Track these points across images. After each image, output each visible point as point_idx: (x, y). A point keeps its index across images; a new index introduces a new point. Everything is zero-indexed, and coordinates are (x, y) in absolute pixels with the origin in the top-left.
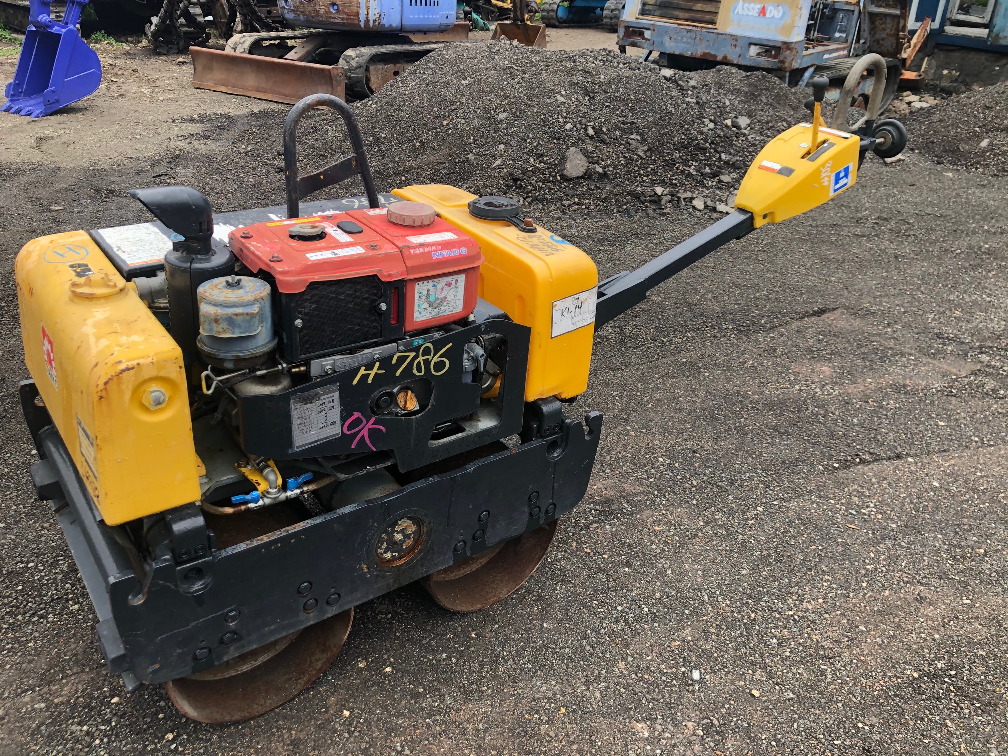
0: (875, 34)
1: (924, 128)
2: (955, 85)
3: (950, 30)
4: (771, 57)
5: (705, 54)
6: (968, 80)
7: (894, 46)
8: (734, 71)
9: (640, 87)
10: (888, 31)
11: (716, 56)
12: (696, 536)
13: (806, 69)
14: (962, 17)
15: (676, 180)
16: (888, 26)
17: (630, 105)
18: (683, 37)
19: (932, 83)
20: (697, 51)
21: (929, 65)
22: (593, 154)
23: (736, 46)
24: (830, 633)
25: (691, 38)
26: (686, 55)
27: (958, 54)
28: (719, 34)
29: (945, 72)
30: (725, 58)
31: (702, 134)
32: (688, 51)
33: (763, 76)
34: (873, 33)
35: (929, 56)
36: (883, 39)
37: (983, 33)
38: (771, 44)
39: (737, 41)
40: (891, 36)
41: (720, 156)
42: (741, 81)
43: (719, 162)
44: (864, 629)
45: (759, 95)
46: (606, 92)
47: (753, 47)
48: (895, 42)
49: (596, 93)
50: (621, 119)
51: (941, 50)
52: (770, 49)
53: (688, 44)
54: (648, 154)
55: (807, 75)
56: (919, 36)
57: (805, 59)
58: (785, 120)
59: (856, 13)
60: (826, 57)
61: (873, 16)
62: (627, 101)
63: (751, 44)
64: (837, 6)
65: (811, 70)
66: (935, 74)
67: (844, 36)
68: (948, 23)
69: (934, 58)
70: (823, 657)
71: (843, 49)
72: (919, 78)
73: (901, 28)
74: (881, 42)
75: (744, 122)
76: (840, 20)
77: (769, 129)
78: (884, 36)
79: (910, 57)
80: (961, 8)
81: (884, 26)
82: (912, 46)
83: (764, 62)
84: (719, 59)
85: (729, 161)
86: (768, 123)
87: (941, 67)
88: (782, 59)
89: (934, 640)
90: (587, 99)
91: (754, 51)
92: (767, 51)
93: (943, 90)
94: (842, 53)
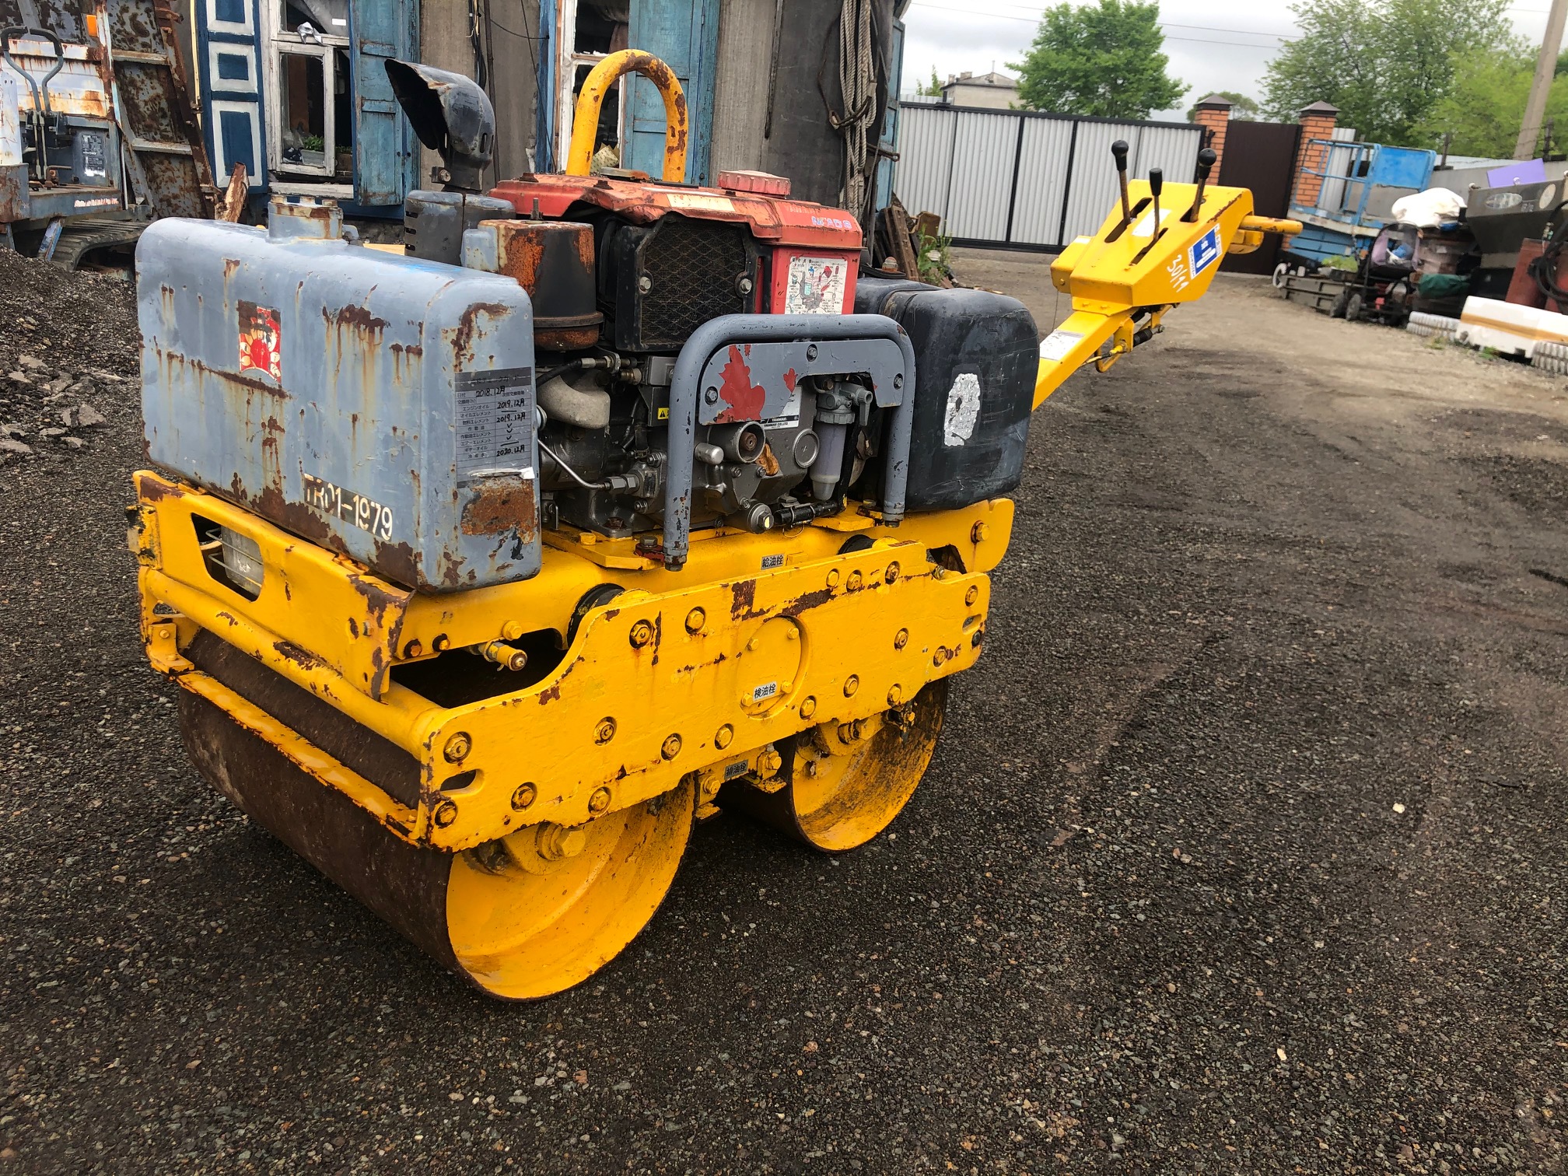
0: (159, 187)
3: (278, 186)
10: (180, 182)
13: (45, 223)
14: (292, 168)
16: (177, 174)
34: (154, 186)
36: (175, 197)
40: (188, 190)
48: (198, 200)
55: (51, 234)
56: (234, 192)
57: (38, 203)
59: (113, 132)
60: (79, 204)
61: (142, 155)
64: (72, 122)
65: (56, 227)
67: (103, 174)
68: (273, 177)
71: (110, 195)
73: (200, 176)
74: (173, 202)
76: (86, 146)
78: (176, 191)
80: (286, 154)
81: (169, 173)
82: (227, 205)
94: (108, 201)
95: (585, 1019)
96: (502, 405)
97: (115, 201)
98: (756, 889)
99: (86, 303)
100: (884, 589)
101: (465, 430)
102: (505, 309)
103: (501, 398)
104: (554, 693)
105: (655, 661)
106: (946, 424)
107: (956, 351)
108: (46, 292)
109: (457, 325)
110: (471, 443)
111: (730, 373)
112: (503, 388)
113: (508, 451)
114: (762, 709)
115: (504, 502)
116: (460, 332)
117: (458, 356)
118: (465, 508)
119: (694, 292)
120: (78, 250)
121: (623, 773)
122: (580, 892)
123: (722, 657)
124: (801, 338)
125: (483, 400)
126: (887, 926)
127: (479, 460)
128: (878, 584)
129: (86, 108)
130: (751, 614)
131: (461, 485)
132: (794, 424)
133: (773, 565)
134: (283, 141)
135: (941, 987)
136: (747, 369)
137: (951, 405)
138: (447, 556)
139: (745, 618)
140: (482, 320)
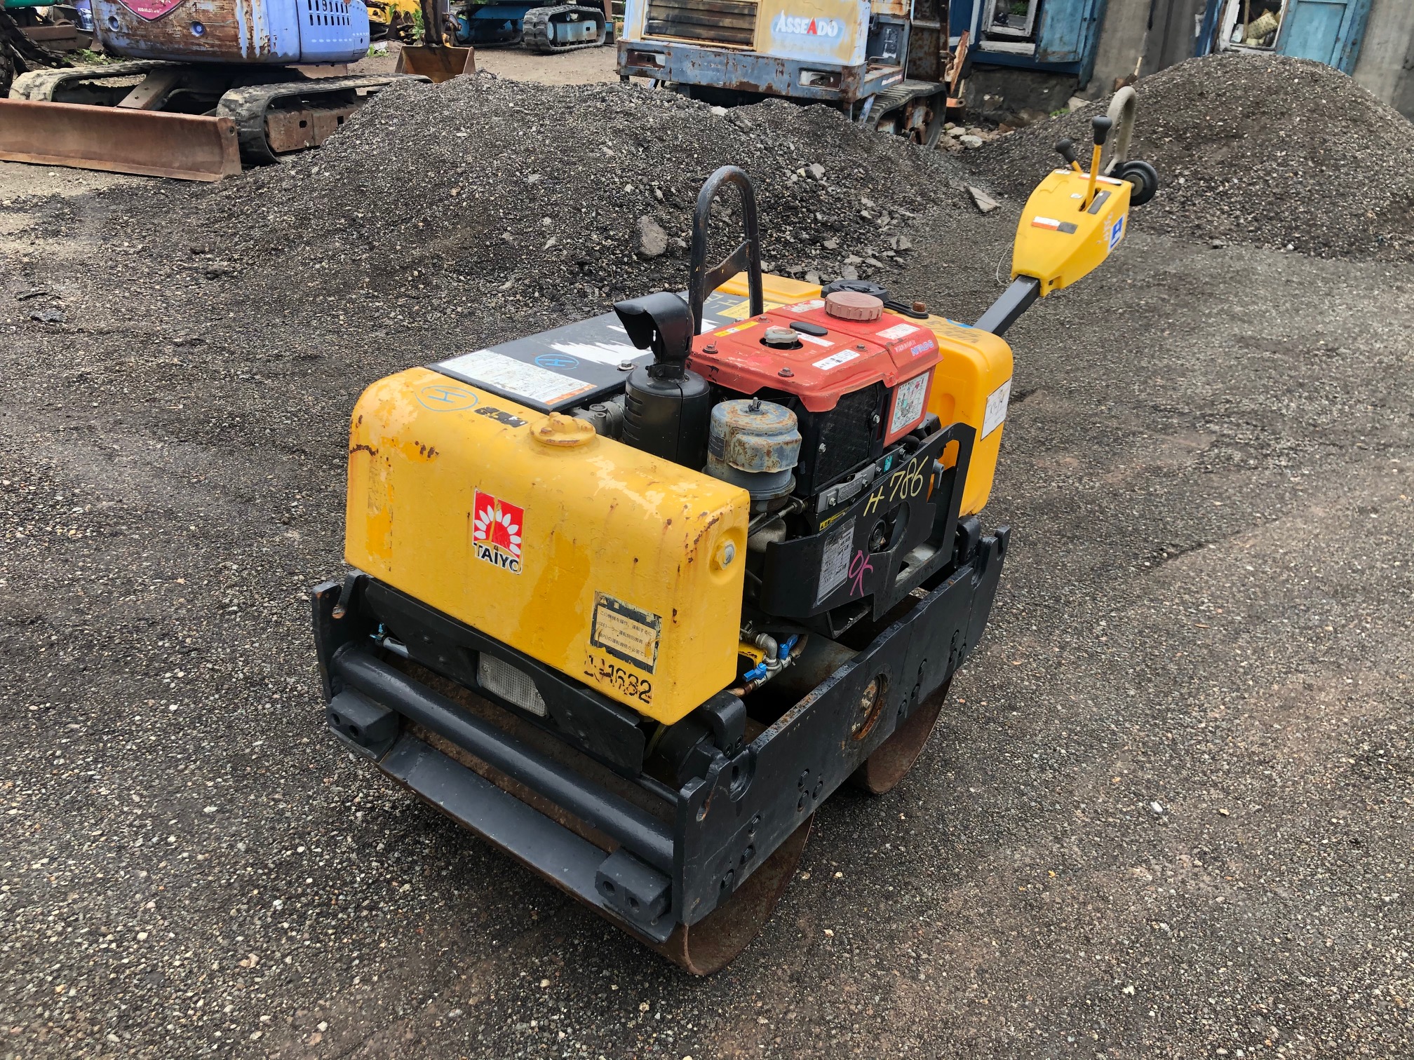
1: (1005, 167)
2: (1000, 112)
3: (987, 45)
4: (829, 85)
5: (741, 83)
6: (1014, 106)
7: (934, 66)
8: (786, 105)
9: (702, 131)
10: (926, 48)
11: (757, 86)
12: (1060, 664)
13: (865, 100)
14: (998, 30)
15: (774, 250)
16: (925, 42)
17: (696, 156)
18: (709, 62)
19: (972, 111)
20: (731, 79)
21: (967, 89)
22: (669, 223)
23: (782, 72)
24: (1251, 738)
25: (721, 63)
26: (716, 85)
27: (998, 75)
28: (758, 57)
29: (987, 97)
30: (770, 87)
31: (787, 189)
32: (718, 80)
33: (823, 109)
35: (965, 78)
36: (920, 59)
37: (1029, 48)
38: (828, 69)
39: (783, 65)
40: (930, 54)
41: (815, 216)
42: (798, 117)
43: (815, 224)
44: (1279, 727)
45: (823, 135)
46: (662, 140)
47: (804, 74)
48: (935, 62)
49: (649, 142)
50: (689, 174)
51: (979, 71)
52: (826, 75)
53: (718, 70)
54: (734, 218)
55: (867, 106)
56: (960, 54)
57: (865, 87)
58: (860, 165)
59: (907, 28)
60: (884, 83)
62: (690, 150)
63: (802, 69)
64: (882, 20)
65: (871, 100)
66: (975, 99)
67: (894, 56)
68: (983, 36)
69: (971, 80)
70: (1260, 763)
71: (897, 73)
72: (960, 106)
73: (940, 44)
74: (918, 62)
75: (817, 170)
76: (887, 36)
77: (846, 178)
78: (921, 54)
79: (953, 80)
80: (996, 18)
81: (920, 42)
82: (954, 66)
83: (820, 91)
84: (762, 89)
85: (827, 221)
86: (842, 170)
87: (981, 91)
88: (843, 87)
89: (1345, 724)
90: (641, 150)
91: (806, 78)
92: (822, 78)
93: (987, 119)
94: (897, 78)
97: (900, 77)
99: (889, 159)
108: (868, 151)
120: (878, 114)
129: (893, 9)
134: (997, 7)
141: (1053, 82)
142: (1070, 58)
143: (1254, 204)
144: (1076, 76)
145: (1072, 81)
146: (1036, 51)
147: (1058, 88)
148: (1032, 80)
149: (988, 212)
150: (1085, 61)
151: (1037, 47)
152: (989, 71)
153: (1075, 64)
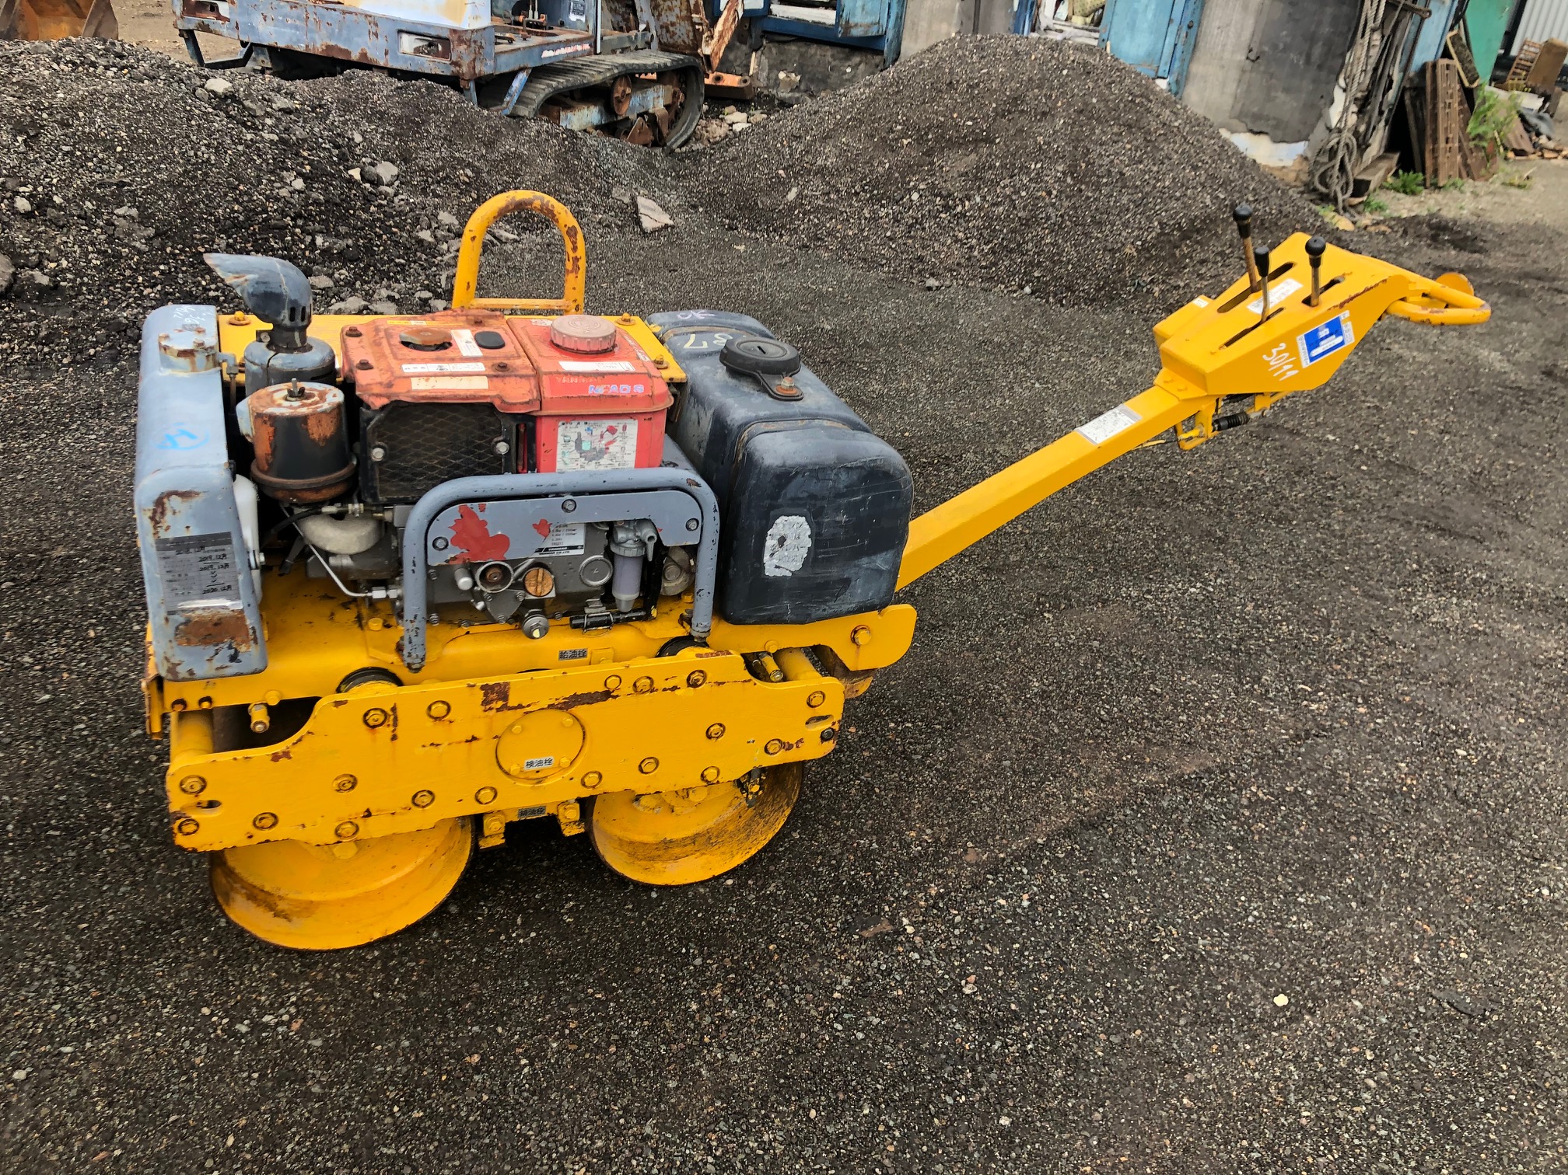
0: (660, 15)
2: (796, 94)
3: (780, 11)
4: (437, 54)
5: (328, 47)
6: (813, 87)
7: (691, 35)
8: (376, 80)
10: (677, 11)
11: (348, 52)
13: (512, 75)
16: (675, 3)
18: (285, 16)
19: (766, 92)
20: (314, 42)
21: (760, 63)
22: (27, 248)
23: (376, 35)
25: (299, 18)
26: (296, 48)
27: (793, 48)
28: (344, 13)
29: (782, 75)
30: (364, 55)
31: (277, 199)
32: (299, 41)
33: (428, 88)
34: (656, 14)
35: (756, 50)
37: (828, 15)
38: (433, 33)
39: (376, 25)
40: (682, 18)
41: (313, 241)
42: (388, 97)
43: (312, 251)
45: (424, 122)
46: (64, 124)
47: (405, 37)
48: (690, 28)
49: (42, 127)
50: (98, 176)
51: (771, 41)
52: (436, 43)
53: (297, 28)
54: (157, 243)
55: (517, 84)
56: (726, 20)
57: (503, 59)
58: (469, 165)
60: (547, 54)
62: (112, 140)
63: (400, 31)
65: (522, 77)
66: (768, 78)
67: (583, 19)
69: (763, 53)
71: (581, 41)
72: (745, 85)
73: (692, 6)
75: (386, 171)
77: (438, 182)
78: (674, 19)
79: (716, 53)
81: (669, 3)
82: (716, 35)
83: (430, 64)
84: (355, 56)
85: (330, 249)
86: (436, 171)
87: (775, 67)
88: (454, 59)
90: (20, 139)
91: (408, 43)
92: (430, 45)
93: (782, 103)
94: (579, 48)
95: (343, 977)
96: (203, 559)
97: (587, 47)
98: (568, 900)
100: (685, 692)
101: (169, 577)
102: (197, 494)
103: (201, 554)
104: (286, 754)
105: (394, 738)
106: (766, 558)
107: (774, 497)
108: (490, 145)
109: (152, 507)
110: (175, 585)
111: (459, 526)
112: (202, 547)
113: (214, 590)
114: (539, 775)
115: (216, 624)
116: (155, 512)
117: (155, 527)
118: (177, 628)
119: (444, 453)
120: (542, 96)
121: (368, 814)
122: (407, 870)
123: (474, 738)
124: (558, 494)
125: (183, 556)
126: (638, 969)
127: (187, 596)
128: (674, 688)
130: (505, 708)
131: (171, 613)
132: (581, 552)
133: (572, 657)
135: (624, 1042)
136: (484, 523)
137: (770, 542)
138: (167, 659)
139: (498, 710)
140: (174, 502)
141: (856, 59)
142: (873, 32)
143: (994, 230)
144: (881, 52)
145: (877, 59)
146: (838, 23)
147: (862, 67)
148: (833, 56)
149: (653, 232)
150: (890, 35)
151: (839, 17)
152: (784, 42)
153: (880, 37)
